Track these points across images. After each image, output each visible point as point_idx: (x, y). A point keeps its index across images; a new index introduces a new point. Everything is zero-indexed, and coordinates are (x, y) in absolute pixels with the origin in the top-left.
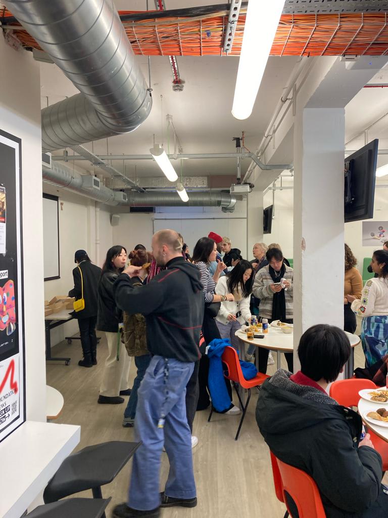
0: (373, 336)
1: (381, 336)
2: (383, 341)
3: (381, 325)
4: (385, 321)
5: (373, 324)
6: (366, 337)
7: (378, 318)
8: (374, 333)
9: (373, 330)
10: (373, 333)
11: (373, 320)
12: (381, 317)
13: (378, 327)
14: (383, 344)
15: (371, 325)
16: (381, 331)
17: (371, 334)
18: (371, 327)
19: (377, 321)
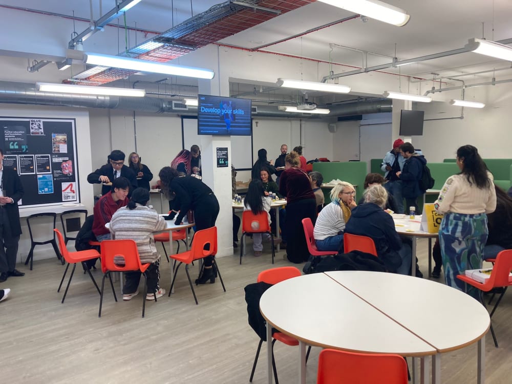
0: (450, 233)
1: (458, 234)
2: (461, 239)
3: (460, 223)
4: (464, 219)
5: (452, 221)
6: (443, 234)
7: (457, 215)
8: (452, 231)
9: (450, 228)
10: (450, 230)
11: (451, 217)
12: (461, 215)
13: (456, 225)
14: (460, 243)
15: (449, 222)
16: (459, 229)
17: (448, 231)
18: (449, 224)
19: (455, 218)
